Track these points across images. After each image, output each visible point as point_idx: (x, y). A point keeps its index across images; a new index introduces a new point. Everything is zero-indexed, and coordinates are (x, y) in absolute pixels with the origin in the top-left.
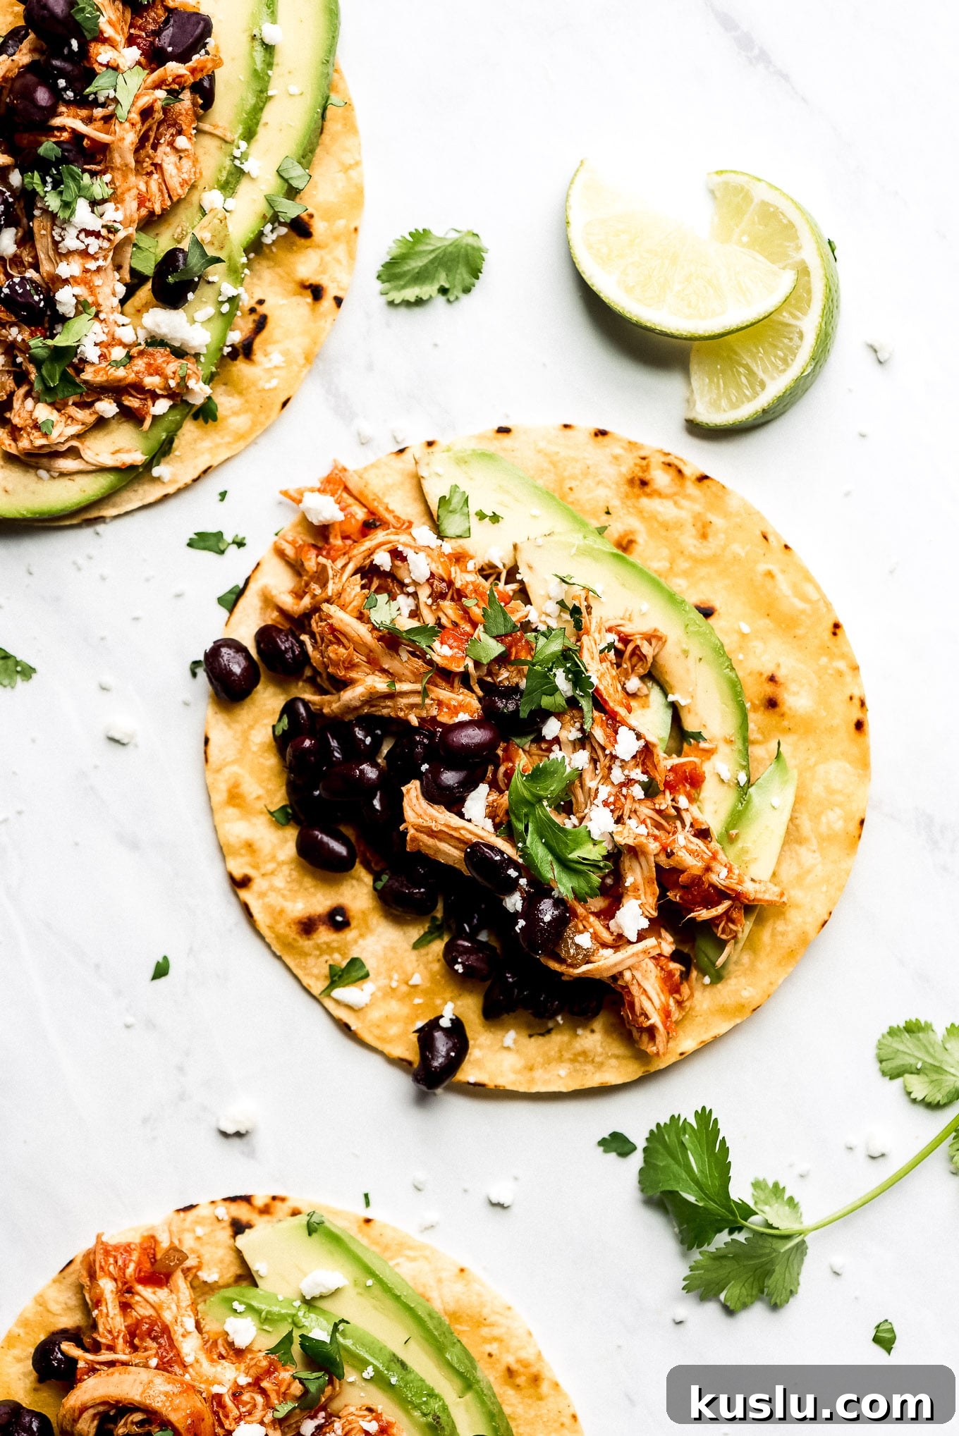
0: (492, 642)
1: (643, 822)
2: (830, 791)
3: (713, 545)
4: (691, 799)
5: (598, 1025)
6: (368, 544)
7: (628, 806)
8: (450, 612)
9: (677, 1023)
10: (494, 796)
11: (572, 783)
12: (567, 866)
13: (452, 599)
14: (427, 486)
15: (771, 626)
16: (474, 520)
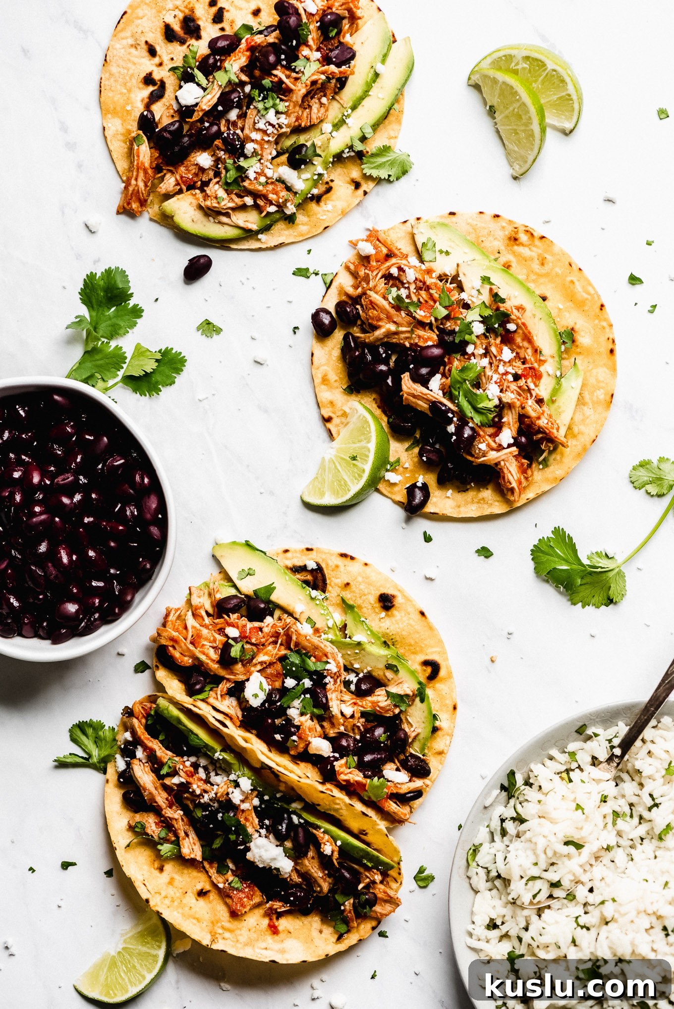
0: (443, 309)
1: (512, 392)
2: (598, 381)
3: (547, 268)
4: (536, 386)
5: (490, 487)
6: (388, 264)
7: (506, 384)
8: (424, 296)
9: (525, 488)
10: (444, 380)
11: (480, 374)
12: (477, 410)
13: (425, 290)
14: (417, 238)
15: (573, 305)
16: (438, 254)
